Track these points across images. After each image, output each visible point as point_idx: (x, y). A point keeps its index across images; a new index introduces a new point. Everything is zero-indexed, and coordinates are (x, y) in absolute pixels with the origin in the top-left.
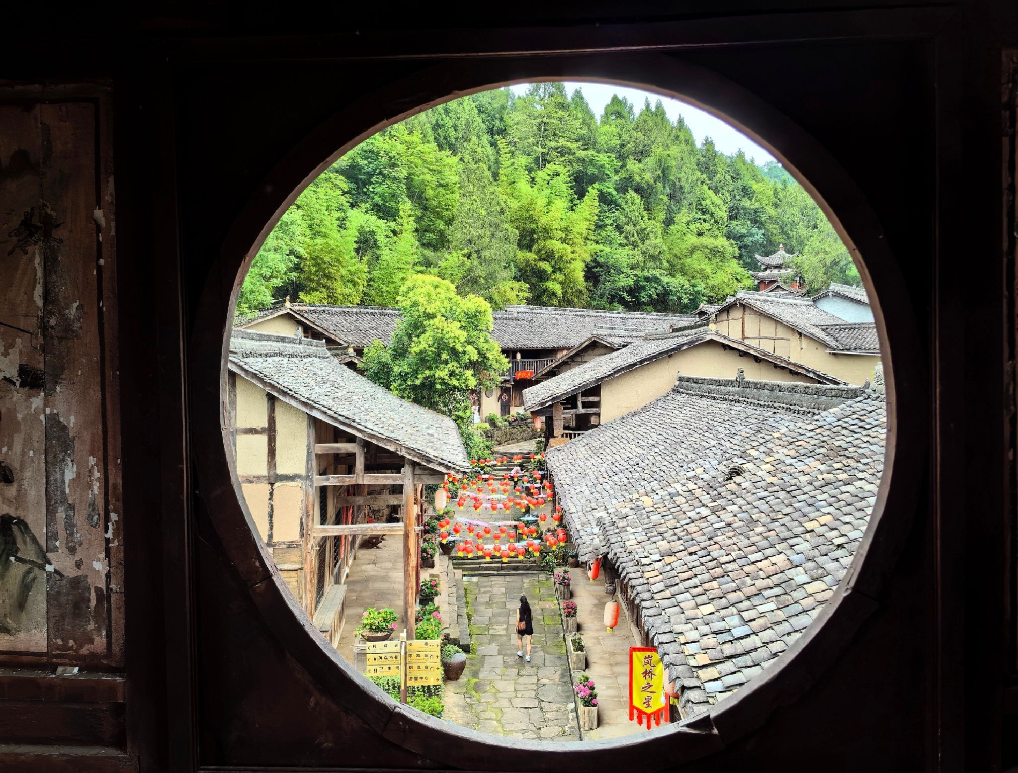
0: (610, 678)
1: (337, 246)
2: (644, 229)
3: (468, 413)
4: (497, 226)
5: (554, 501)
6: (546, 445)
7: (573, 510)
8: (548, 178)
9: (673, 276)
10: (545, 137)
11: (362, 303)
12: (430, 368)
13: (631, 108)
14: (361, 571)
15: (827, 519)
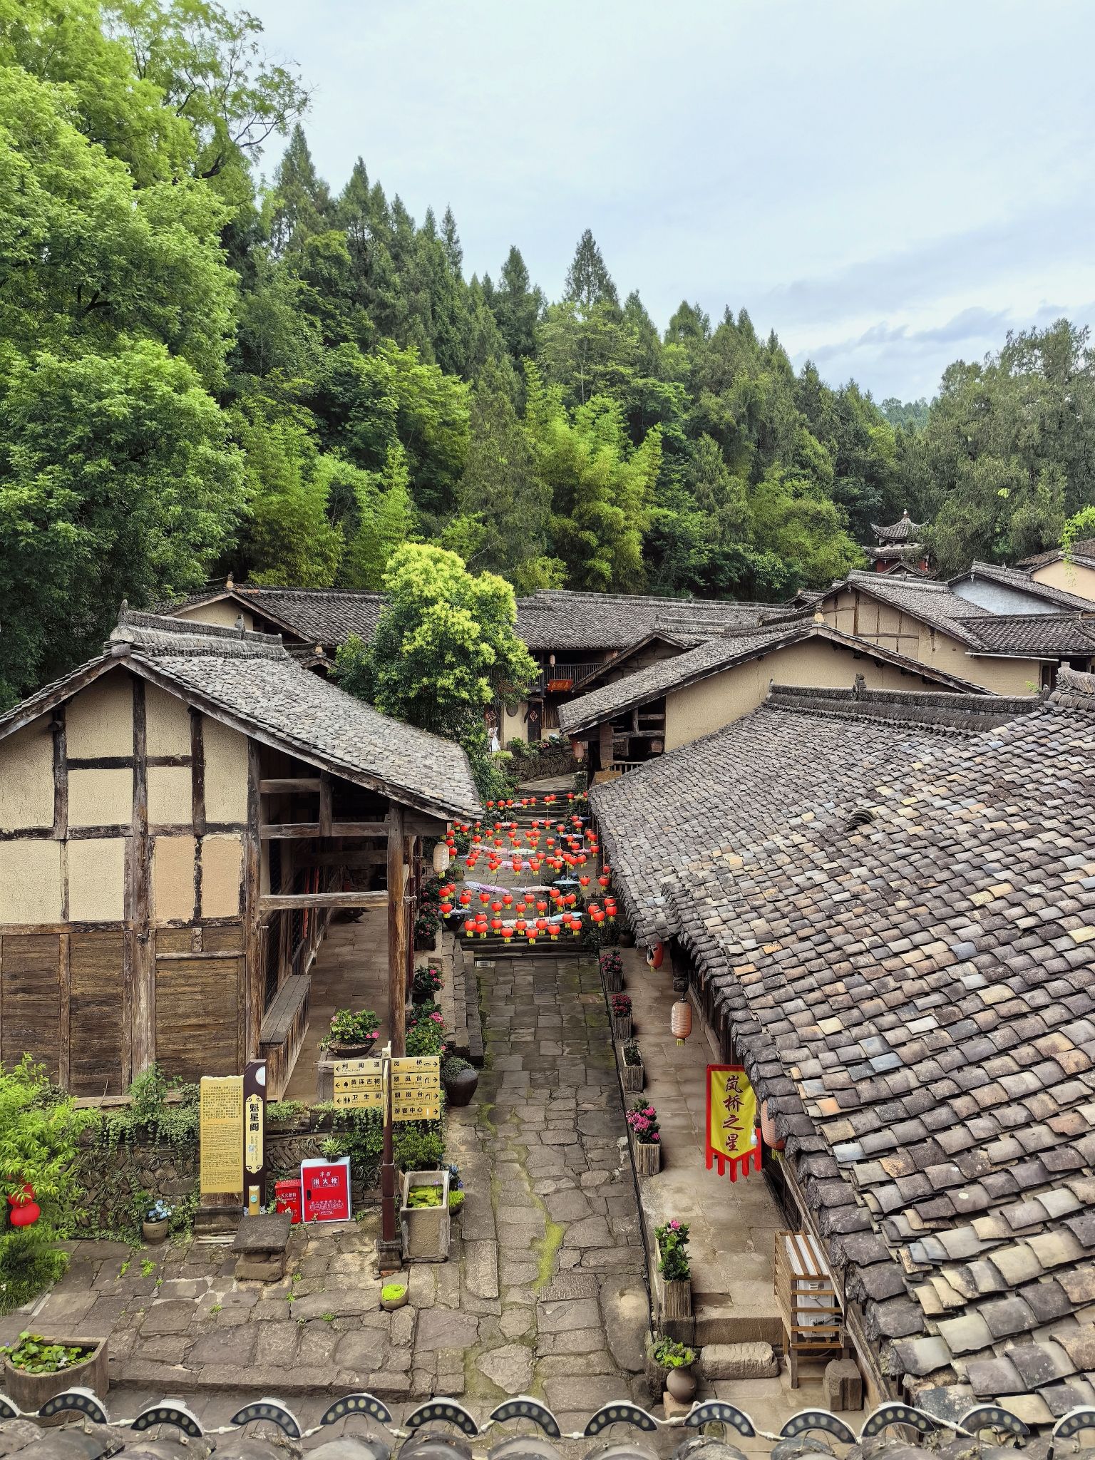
0: (676, 1101)
1: (300, 506)
2: (724, 488)
3: (483, 737)
4: (523, 480)
5: (600, 858)
6: (590, 781)
7: (628, 871)
8: (593, 415)
9: (762, 553)
10: (590, 358)
11: (337, 586)
12: (429, 675)
13: (707, 320)
14: (333, 955)
15: (1004, 889)
